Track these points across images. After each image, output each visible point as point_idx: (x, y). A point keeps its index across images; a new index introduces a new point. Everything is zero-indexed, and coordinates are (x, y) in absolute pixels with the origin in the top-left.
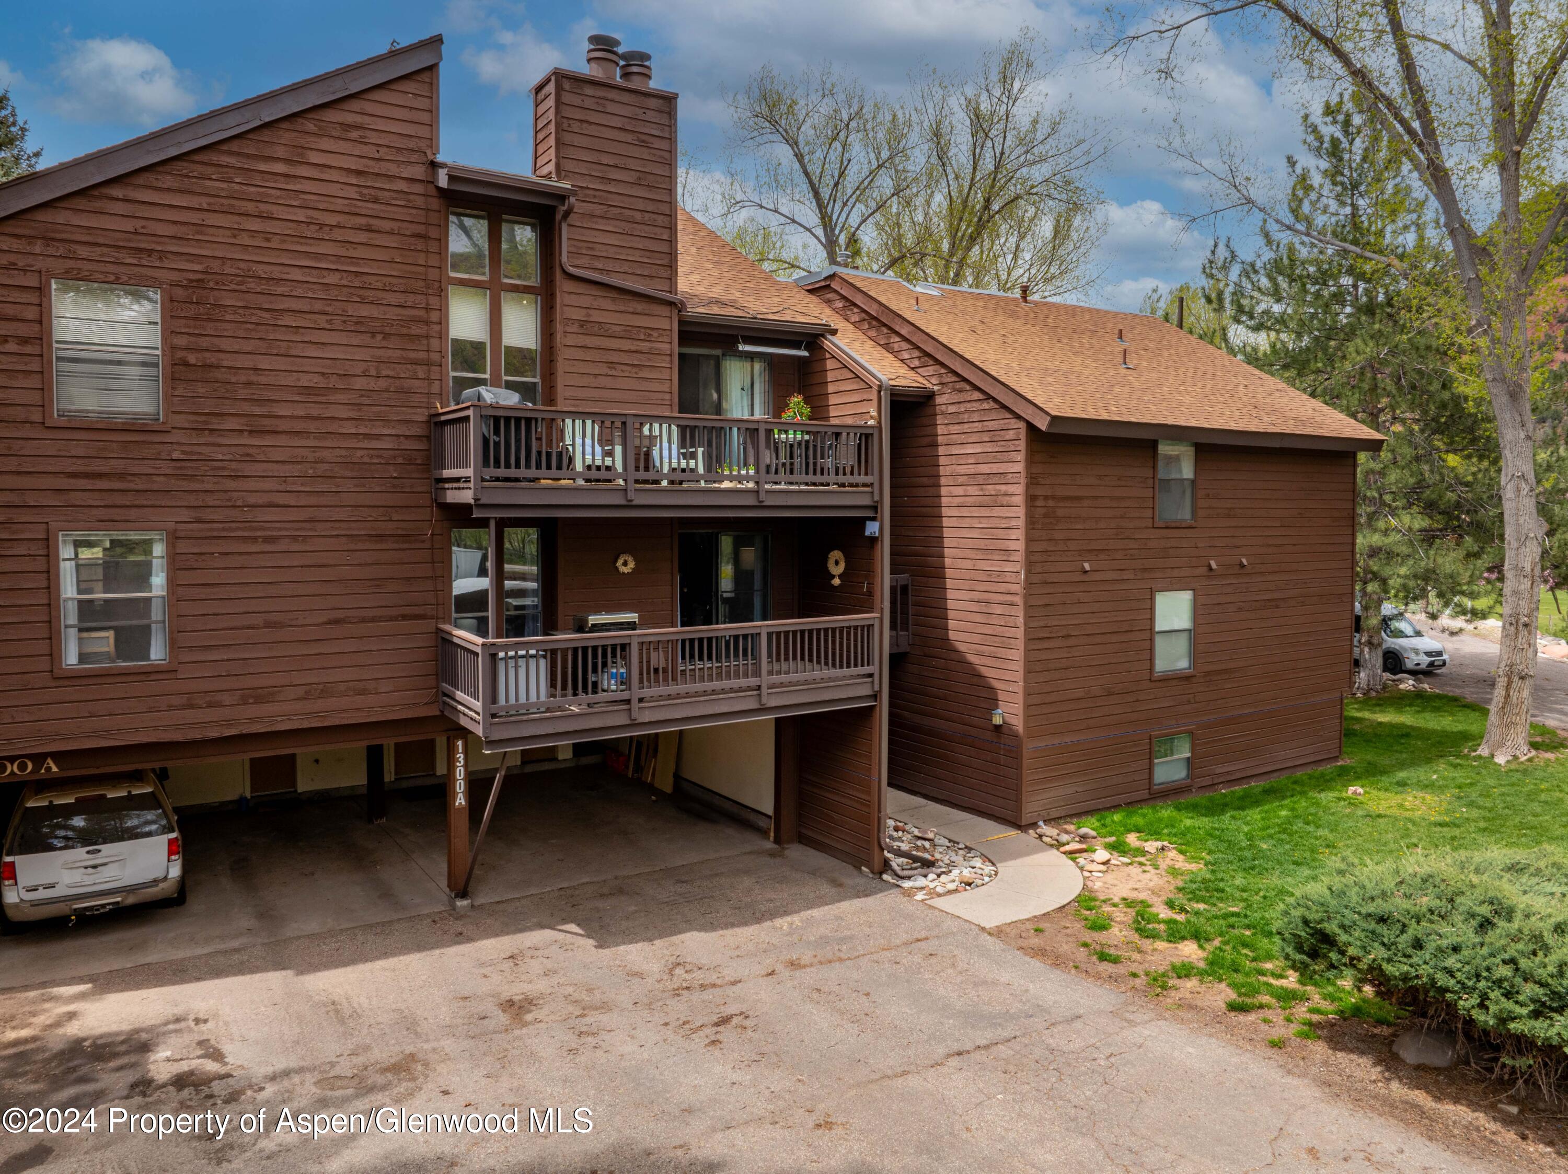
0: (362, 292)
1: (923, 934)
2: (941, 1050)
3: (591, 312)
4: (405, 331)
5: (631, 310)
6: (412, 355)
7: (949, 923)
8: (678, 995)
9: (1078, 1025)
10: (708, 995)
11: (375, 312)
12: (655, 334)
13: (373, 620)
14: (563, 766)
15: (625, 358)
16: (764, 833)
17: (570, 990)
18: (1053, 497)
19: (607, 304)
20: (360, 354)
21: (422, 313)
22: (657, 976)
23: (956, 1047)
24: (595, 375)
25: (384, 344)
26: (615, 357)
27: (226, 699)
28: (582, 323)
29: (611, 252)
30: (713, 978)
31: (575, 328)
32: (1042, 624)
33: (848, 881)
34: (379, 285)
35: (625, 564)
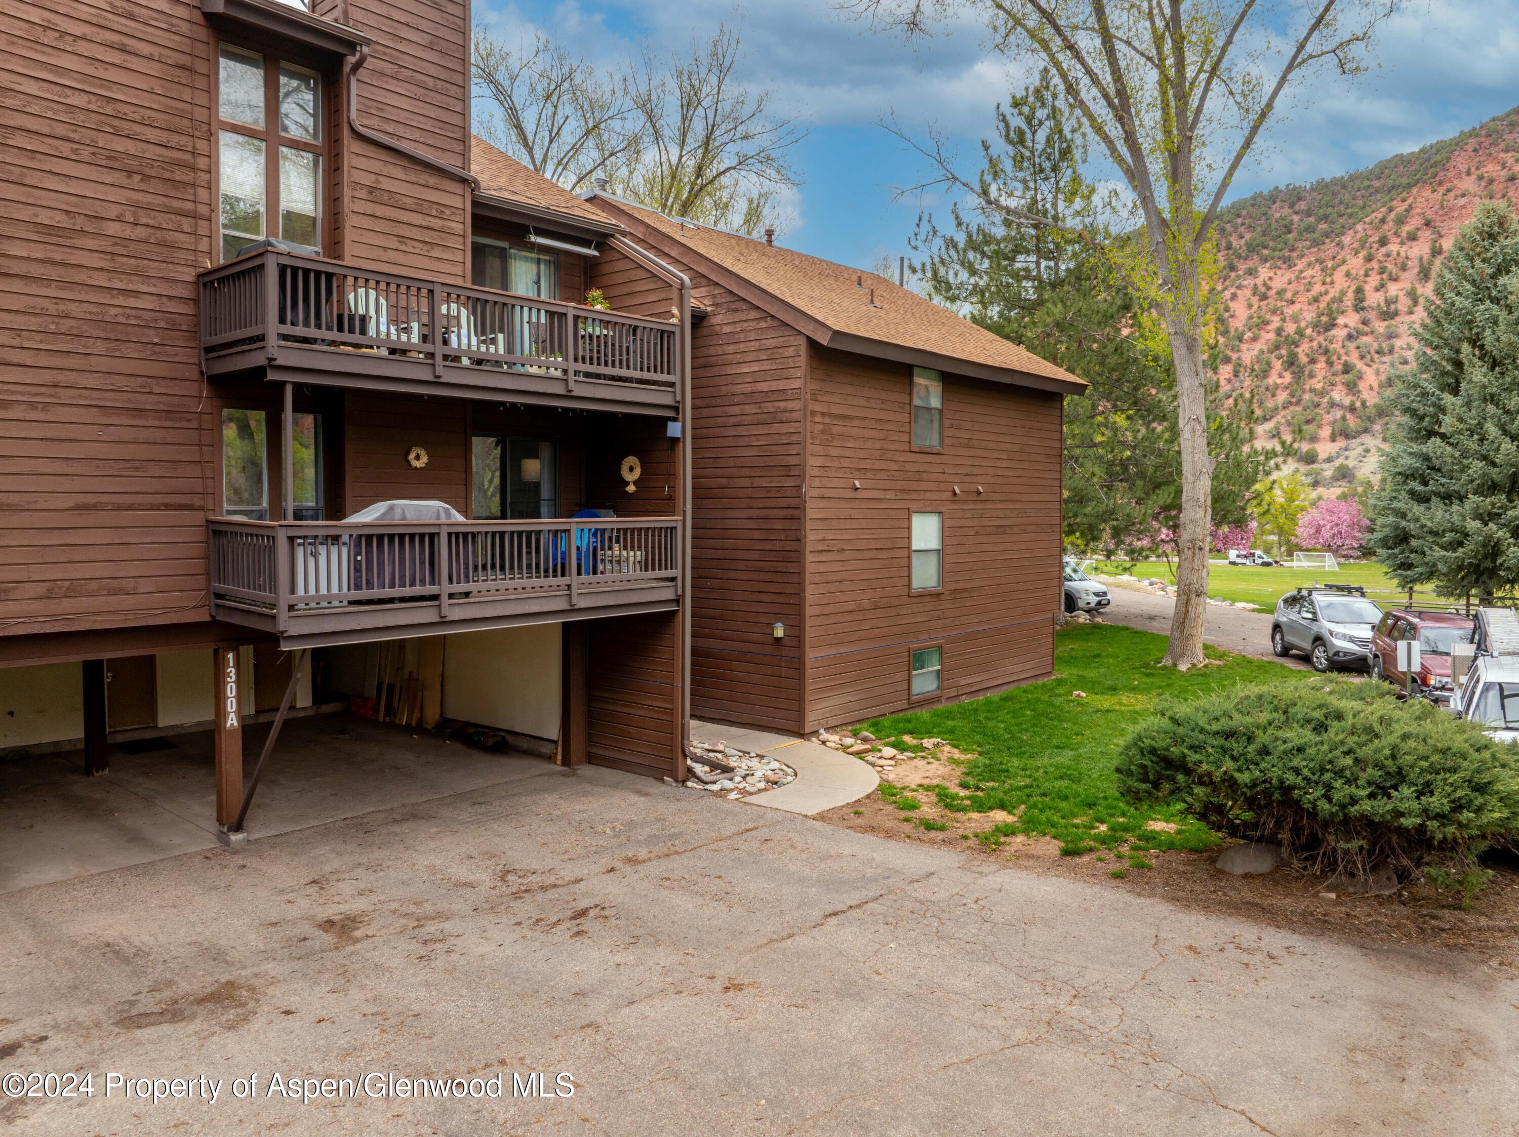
0: (116, 122)
1: (750, 825)
2: (816, 914)
3: (381, 179)
4: (167, 175)
5: (423, 182)
6: (176, 204)
7: (770, 815)
8: (520, 898)
9: (933, 879)
10: (551, 894)
11: (132, 147)
12: (448, 212)
13: (131, 508)
14: (302, 714)
15: (416, 233)
16: (551, 758)
17: (396, 905)
18: (829, 415)
19: (398, 173)
20: (112, 195)
21: (187, 157)
22: (489, 884)
23: (829, 909)
24: (385, 249)
25: (142, 186)
26: (406, 231)
28: (372, 190)
29: (403, 116)
30: (552, 879)
31: (363, 194)
32: (820, 537)
33: (652, 791)
34: (137, 117)
35: (418, 458)
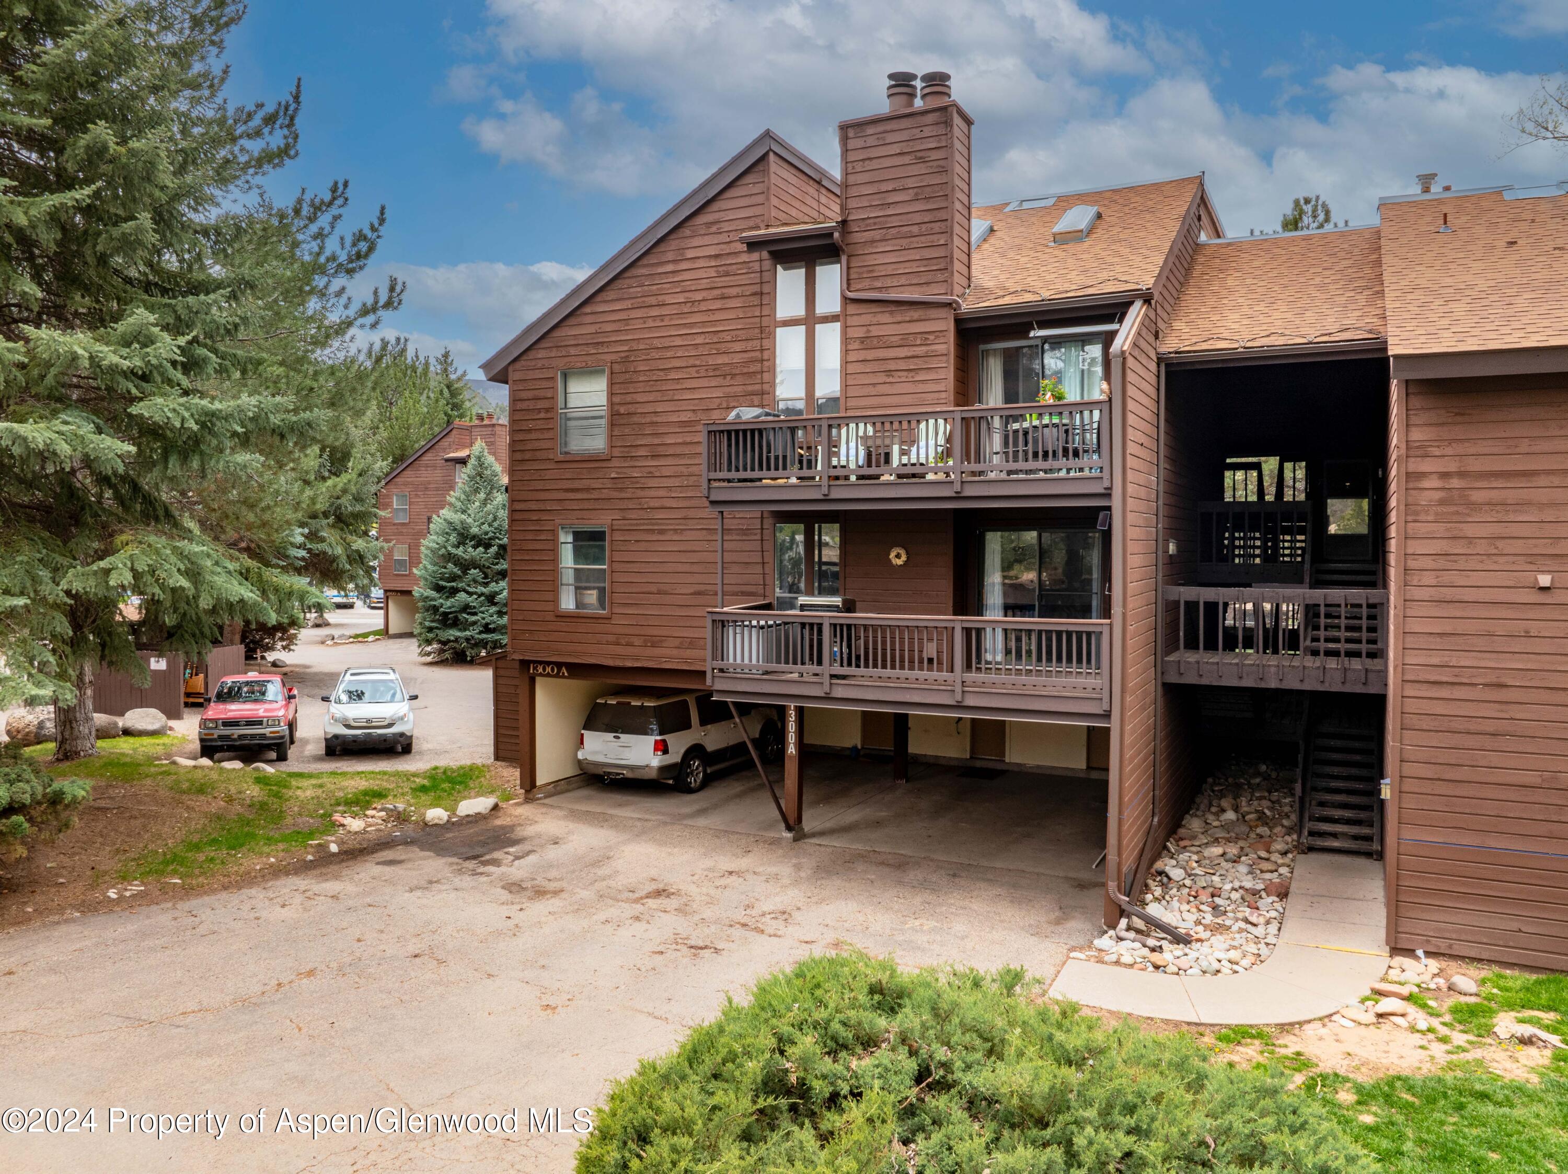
0: (718, 346)
3: (871, 328)
4: (745, 370)
5: (908, 319)
6: (750, 388)
11: (724, 359)
12: (931, 337)
15: (902, 365)
18: (1462, 474)
19: (886, 318)
20: (718, 393)
21: (758, 354)
24: (874, 385)
25: (732, 382)
26: (892, 366)
27: (637, 641)
28: (862, 340)
29: (889, 270)
31: (856, 345)
32: (1435, 661)
34: (729, 338)
35: (898, 556)
